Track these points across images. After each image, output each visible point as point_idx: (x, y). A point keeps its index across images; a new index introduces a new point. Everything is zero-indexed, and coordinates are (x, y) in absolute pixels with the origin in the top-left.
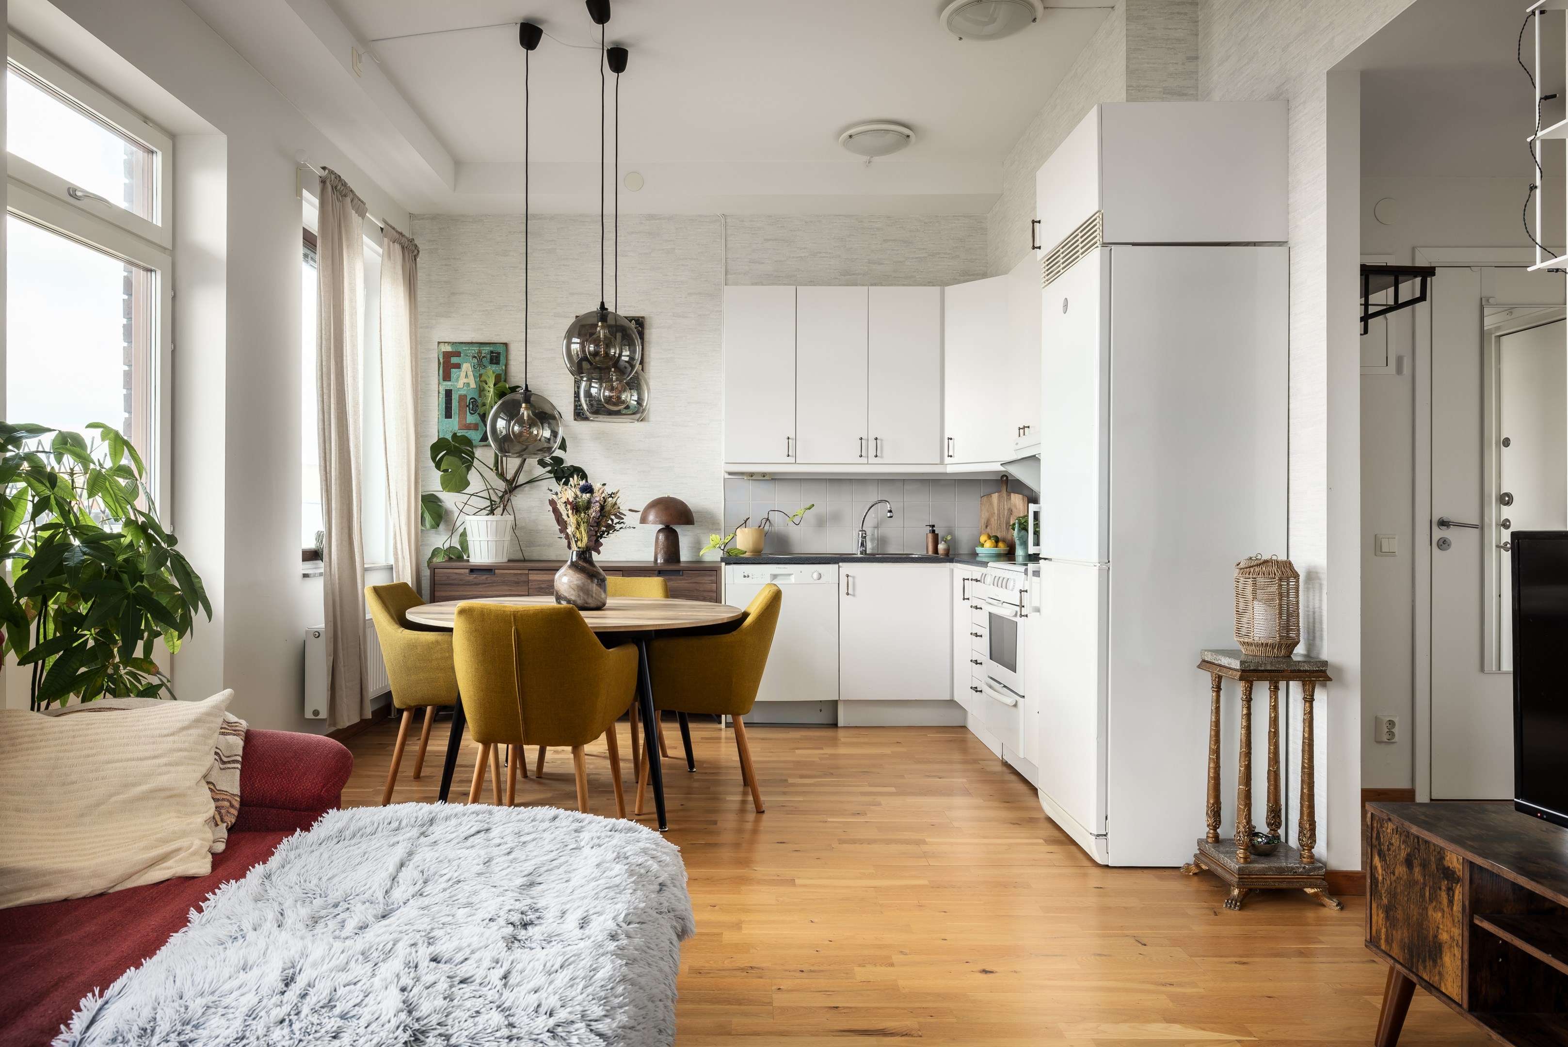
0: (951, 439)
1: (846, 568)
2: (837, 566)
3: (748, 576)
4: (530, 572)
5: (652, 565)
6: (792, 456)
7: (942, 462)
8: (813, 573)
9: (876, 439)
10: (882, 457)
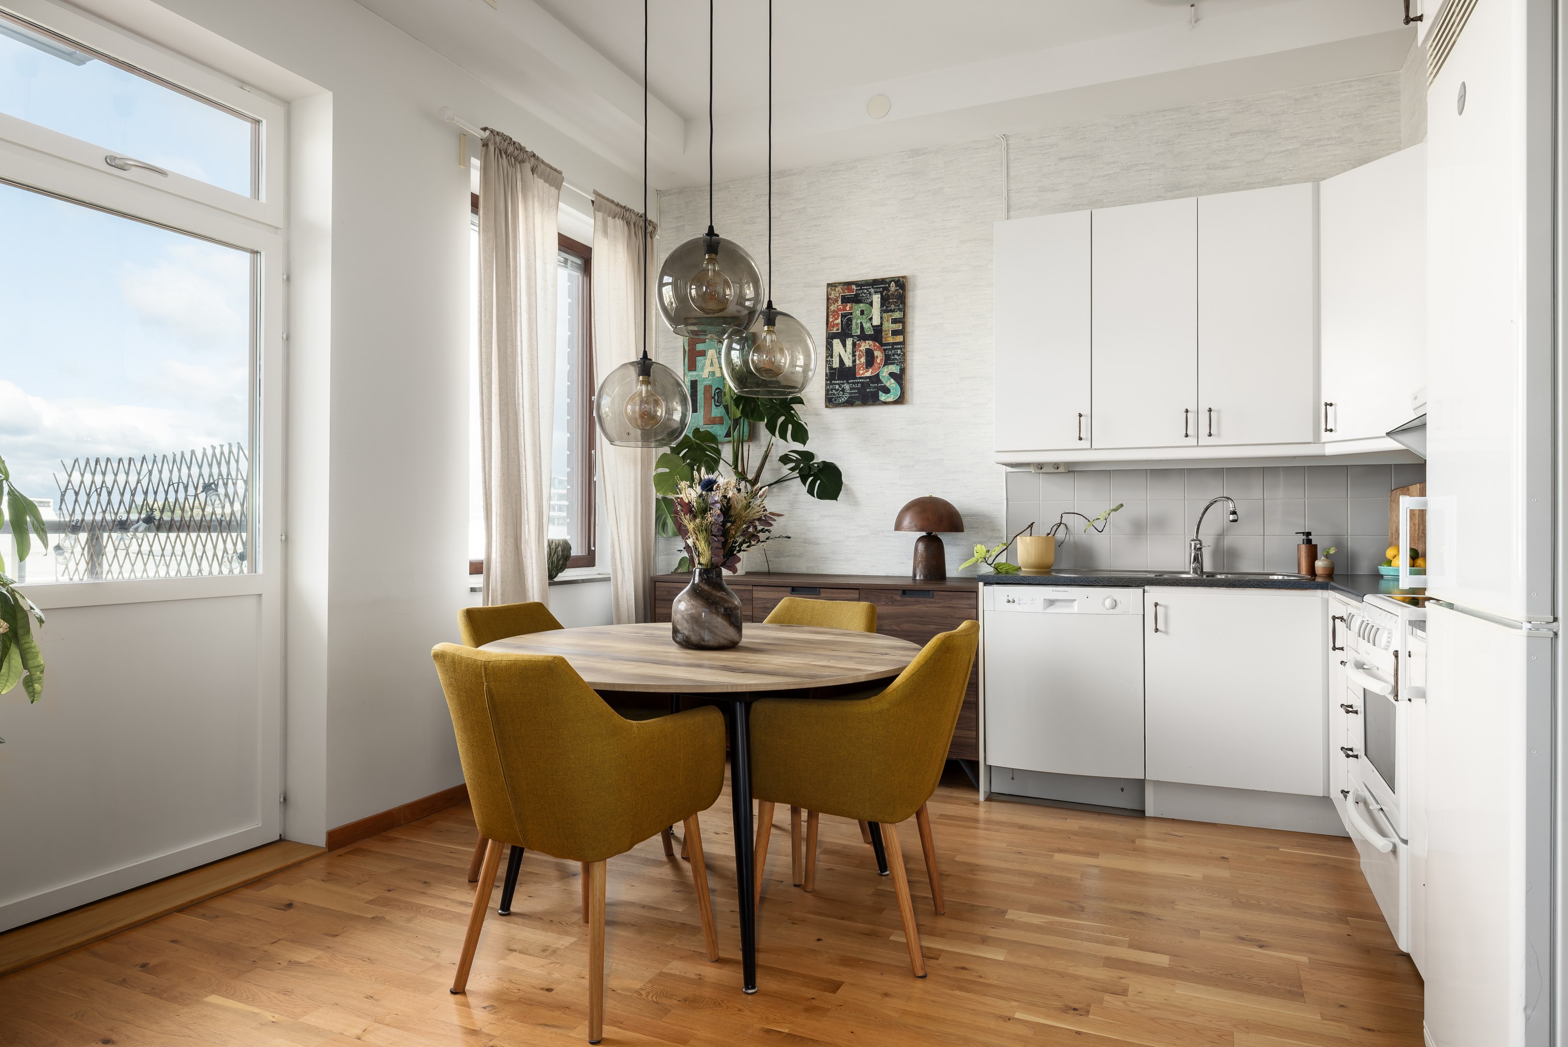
0: (1331, 405)
1: (1155, 593)
2: (1140, 590)
3: (1014, 602)
4: (755, 588)
5: (910, 582)
6: (1087, 439)
7: (1317, 440)
8: (1105, 600)
9: (1210, 410)
10: (1219, 435)
